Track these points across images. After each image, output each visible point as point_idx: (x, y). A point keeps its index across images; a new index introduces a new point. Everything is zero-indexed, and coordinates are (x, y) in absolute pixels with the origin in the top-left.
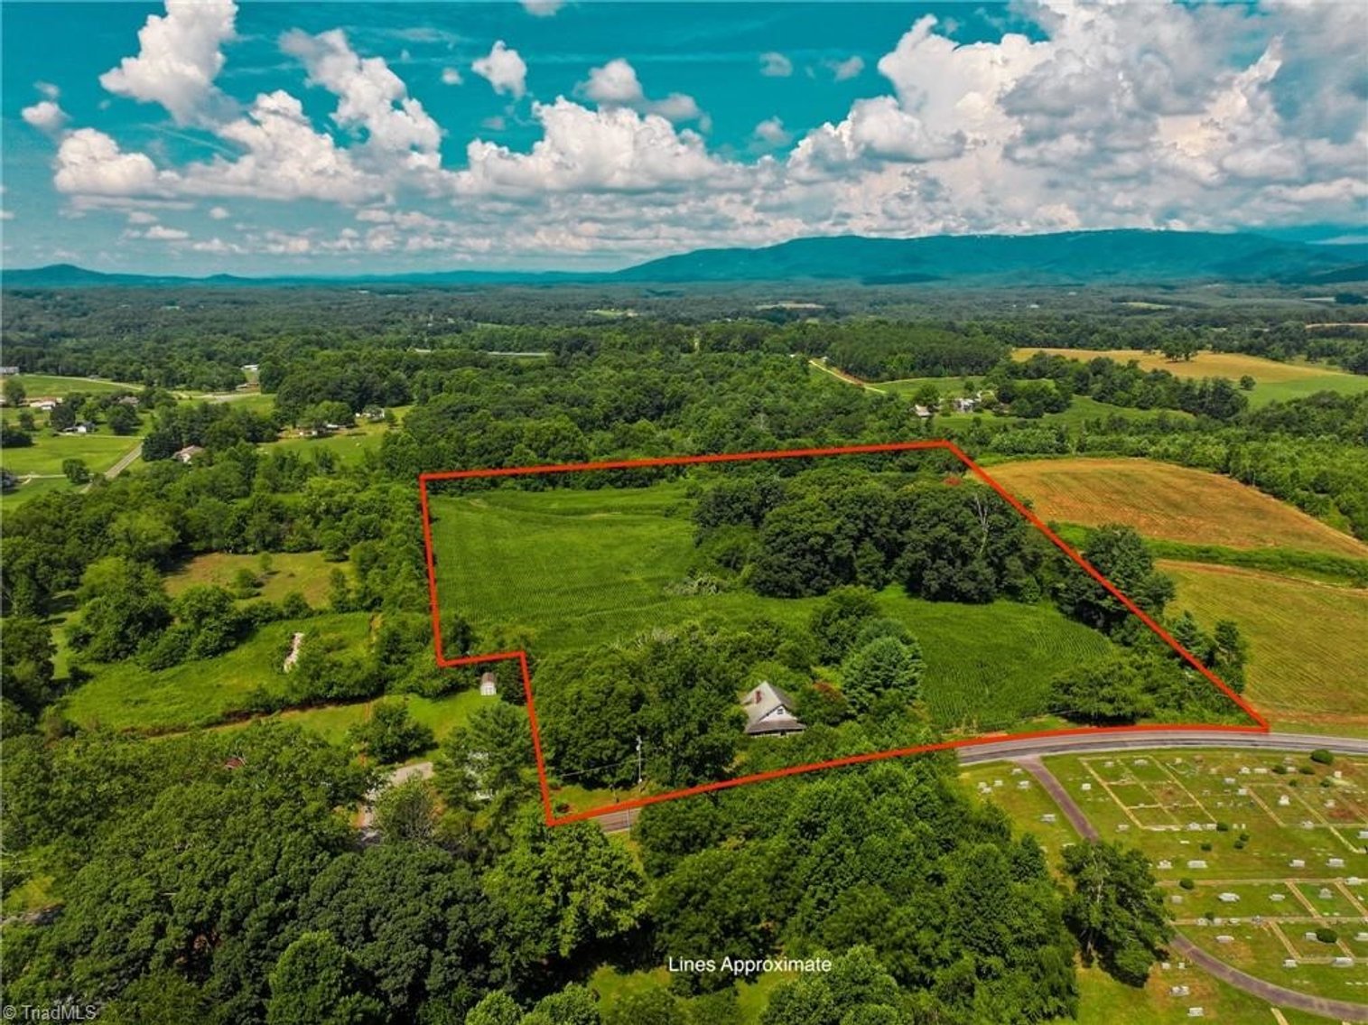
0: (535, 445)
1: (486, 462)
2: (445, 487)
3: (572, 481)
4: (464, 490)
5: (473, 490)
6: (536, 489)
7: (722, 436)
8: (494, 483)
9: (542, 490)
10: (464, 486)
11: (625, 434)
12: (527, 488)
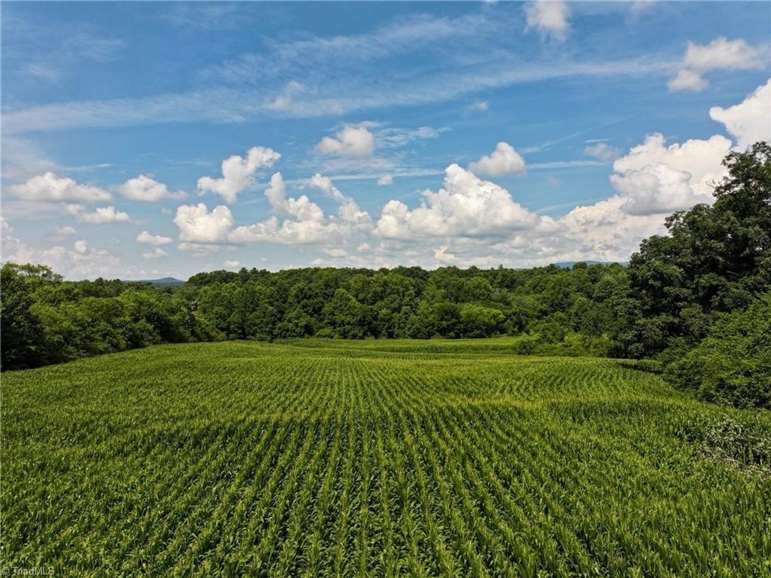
0: (361, 296)
1: (304, 307)
2: (256, 331)
3: (396, 331)
4: (276, 337)
5: (285, 337)
6: (354, 337)
7: (566, 295)
8: (309, 331)
9: (362, 338)
10: (276, 332)
11: (459, 289)
12: (344, 335)
